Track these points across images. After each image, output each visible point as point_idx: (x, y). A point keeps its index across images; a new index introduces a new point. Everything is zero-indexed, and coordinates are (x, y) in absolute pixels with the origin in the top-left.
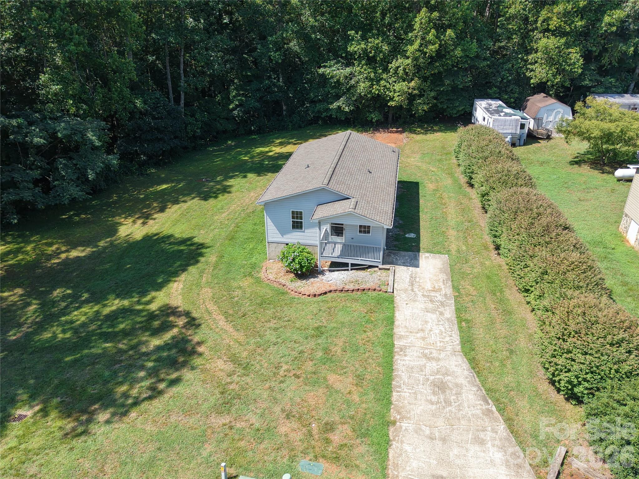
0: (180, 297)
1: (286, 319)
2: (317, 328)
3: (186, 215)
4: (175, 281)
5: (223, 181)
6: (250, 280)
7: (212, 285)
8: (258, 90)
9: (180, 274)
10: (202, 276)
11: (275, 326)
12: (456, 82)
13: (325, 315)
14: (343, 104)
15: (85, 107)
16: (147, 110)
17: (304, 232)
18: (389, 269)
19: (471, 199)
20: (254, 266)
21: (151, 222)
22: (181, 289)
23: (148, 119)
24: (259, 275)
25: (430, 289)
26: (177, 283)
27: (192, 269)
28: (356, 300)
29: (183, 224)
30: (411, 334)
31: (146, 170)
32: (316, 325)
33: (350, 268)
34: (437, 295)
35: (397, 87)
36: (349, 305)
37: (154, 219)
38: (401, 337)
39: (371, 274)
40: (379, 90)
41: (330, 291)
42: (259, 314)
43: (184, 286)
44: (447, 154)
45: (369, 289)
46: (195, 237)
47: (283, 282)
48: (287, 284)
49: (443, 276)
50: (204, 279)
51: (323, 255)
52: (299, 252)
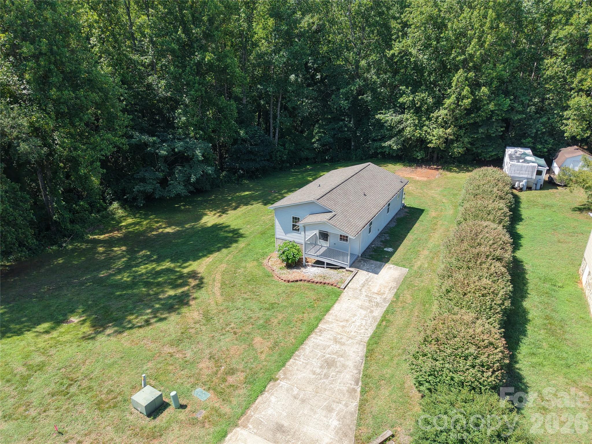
0: (205, 267)
3: (246, 214)
5: (285, 193)
6: (255, 263)
7: (230, 262)
10: (227, 256)
13: (285, 295)
16: (247, 139)
17: (300, 233)
18: (350, 271)
21: (224, 215)
22: (209, 262)
24: (263, 261)
25: (376, 292)
26: (210, 258)
27: (225, 251)
28: (314, 290)
29: (241, 219)
31: (242, 181)
33: (325, 266)
34: (378, 297)
37: (227, 214)
39: (338, 273)
41: (301, 280)
43: (213, 260)
45: (329, 284)
46: (242, 229)
47: (275, 268)
49: (393, 285)
50: (228, 258)
51: (306, 253)
52: (289, 248)
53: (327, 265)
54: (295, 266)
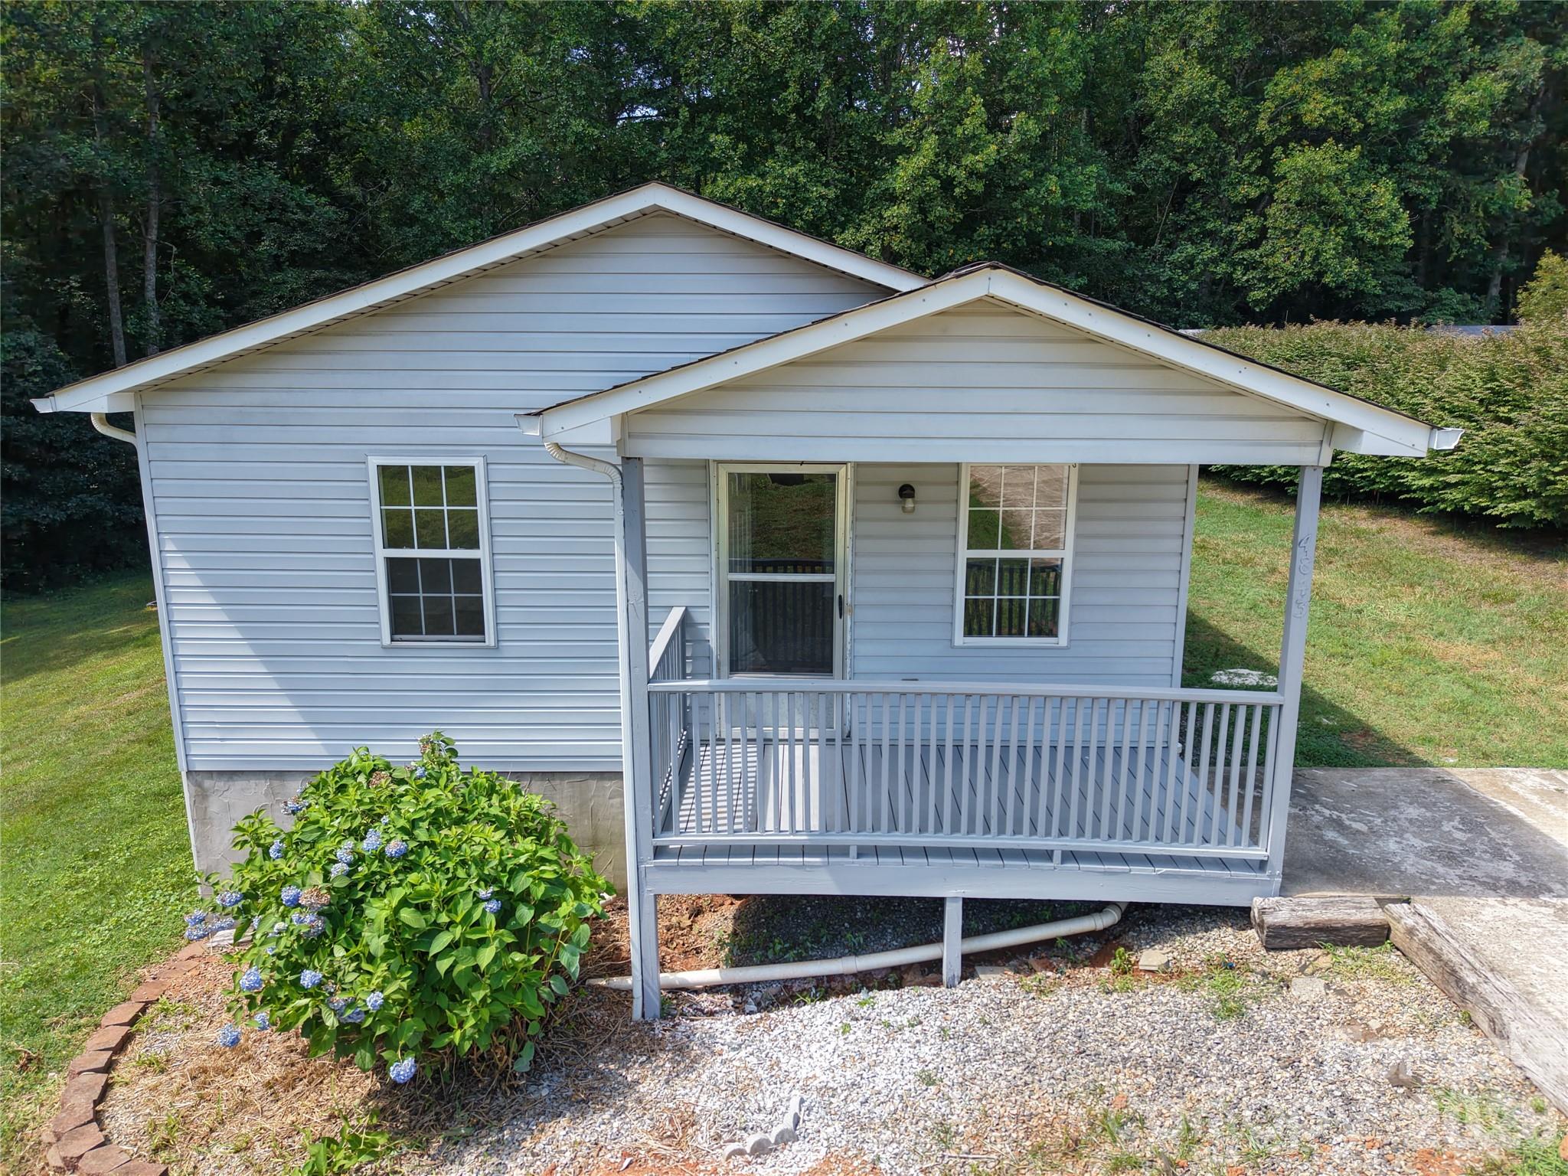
17: (495, 655)
33: (953, 950)
51: (671, 840)
52: (414, 823)
53: (967, 933)
54: (535, 1074)
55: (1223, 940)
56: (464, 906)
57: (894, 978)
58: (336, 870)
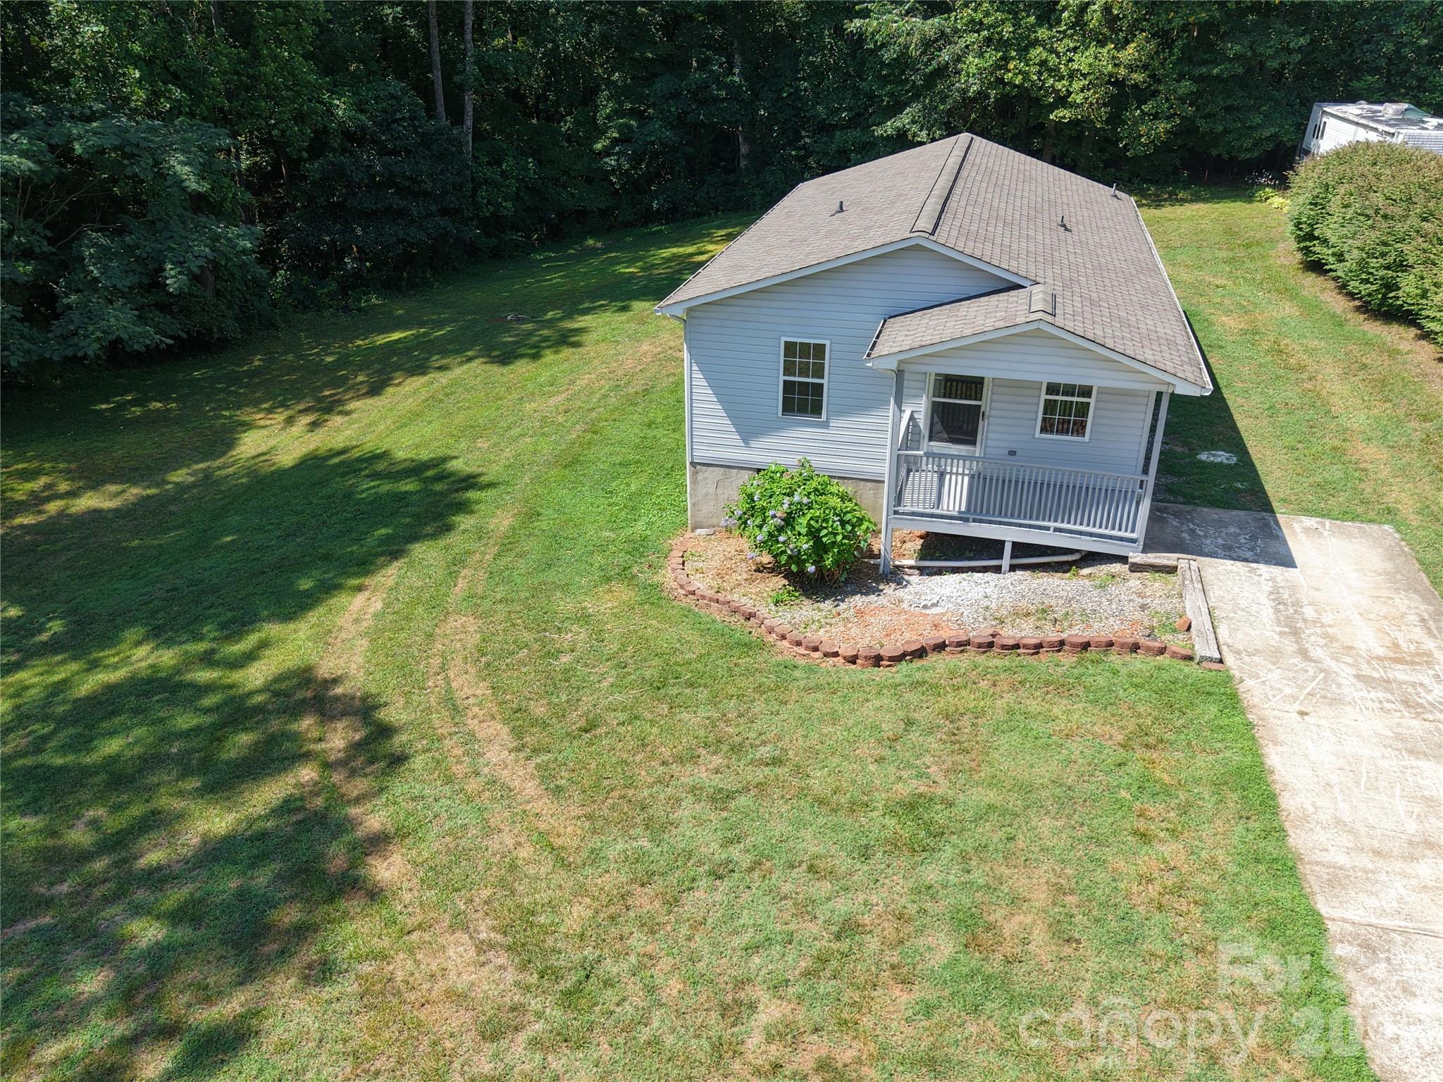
0: (365, 643)
1: (765, 752)
2: (911, 806)
3: (441, 401)
4: (360, 589)
5: (561, 319)
6: (624, 593)
7: (486, 604)
8: (675, 96)
9: (383, 566)
10: (453, 575)
11: (717, 780)
12: (1261, 50)
13: (932, 743)
14: (913, 122)
15: (177, 93)
16: (363, 128)
17: (826, 425)
18: (1172, 570)
19: (1398, 352)
20: (638, 547)
21: (337, 420)
22: (375, 616)
23: (369, 156)
24: (657, 579)
25: (1381, 652)
26: (367, 594)
27: (426, 553)
28: (1063, 688)
29: (430, 422)
30: (1380, 863)
31: (359, 300)
32: (903, 791)
33: (1006, 562)
34: (1426, 681)
35: (1082, 61)
36: (1034, 706)
37: (348, 413)
38: (1337, 880)
39: (1102, 587)
40: (1026, 75)
41: (940, 647)
42: (653, 723)
43: (387, 605)
44: (1248, 246)
45: (1111, 644)
46: (456, 457)
47: (747, 603)
48: (763, 611)
49: (1410, 605)
50: (462, 583)
51: (901, 509)
52: (809, 493)
53: (1012, 557)
54: (847, 582)
55: (1116, 568)
56: (830, 523)
57: (984, 570)
58: (786, 506)
